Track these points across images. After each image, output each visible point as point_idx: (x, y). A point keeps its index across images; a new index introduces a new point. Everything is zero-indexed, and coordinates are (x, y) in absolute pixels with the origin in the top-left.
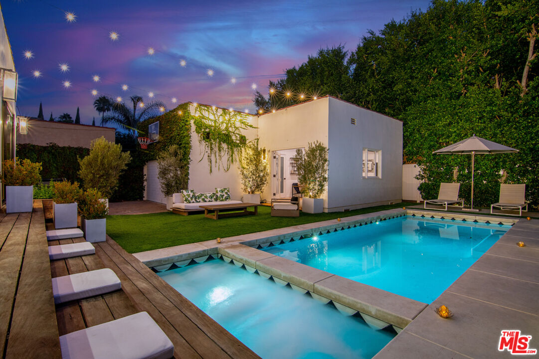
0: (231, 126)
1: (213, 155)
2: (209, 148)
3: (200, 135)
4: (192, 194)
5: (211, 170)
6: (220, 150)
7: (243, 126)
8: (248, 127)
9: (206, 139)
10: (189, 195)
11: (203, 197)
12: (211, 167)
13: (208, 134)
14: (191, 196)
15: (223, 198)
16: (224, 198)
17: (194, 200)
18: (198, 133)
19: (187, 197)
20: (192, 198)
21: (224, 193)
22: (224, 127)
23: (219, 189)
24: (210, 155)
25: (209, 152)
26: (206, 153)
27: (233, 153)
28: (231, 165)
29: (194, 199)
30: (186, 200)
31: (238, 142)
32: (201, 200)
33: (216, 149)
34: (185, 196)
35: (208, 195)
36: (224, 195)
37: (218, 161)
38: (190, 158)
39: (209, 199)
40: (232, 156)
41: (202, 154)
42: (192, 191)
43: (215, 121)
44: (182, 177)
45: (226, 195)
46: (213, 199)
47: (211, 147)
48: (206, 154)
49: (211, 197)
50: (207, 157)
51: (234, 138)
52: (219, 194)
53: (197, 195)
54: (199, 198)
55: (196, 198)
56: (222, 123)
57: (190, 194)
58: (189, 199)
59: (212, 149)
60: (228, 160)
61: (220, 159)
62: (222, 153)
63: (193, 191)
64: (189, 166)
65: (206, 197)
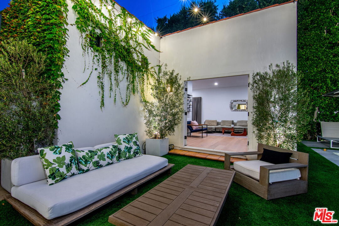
0: (131, 38)
1: (106, 77)
2: (101, 64)
3: (84, 35)
4: (68, 156)
5: (103, 101)
6: (117, 72)
7: (146, 45)
8: (150, 47)
9: (95, 46)
10: (60, 161)
11: (96, 158)
12: (103, 97)
13: (98, 38)
14: (67, 161)
15: (130, 152)
16: (132, 153)
17: (74, 170)
18: (81, 29)
19: (56, 166)
20: (69, 167)
21: (132, 144)
22: (122, 35)
23: (122, 137)
24: (101, 75)
25: (100, 69)
26: (94, 72)
27: (134, 77)
28: (132, 97)
29: (74, 166)
30: (53, 176)
31: (140, 64)
32: (90, 165)
33: (111, 68)
34: (50, 164)
35: (106, 151)
36: (131, 148)
37: (114, 87)
38: (62, 75)
39: (108, 160)
40: (133, 82)
41: (88, 72)
42: (69, 147)
43: (110, 21)
44: (42, 114)
45: (135, 147)
46: (115, 159)
47: (104, 63)
48: (95, 74)
49: (111, 155)
50: (97, 80)
51: (135, 56)
52: (123, 147)
53: (80, 155)
54: (86, 162)
55: (78, 163)
56: (121, 28)
57: (64, 157)
58: (63, 170)
59: (104, 67)
60: (128, 88)
61: (118, 85)
62: (121, 76)
63: (71, 146)
64: (60, 90)
65: (102, 157)
